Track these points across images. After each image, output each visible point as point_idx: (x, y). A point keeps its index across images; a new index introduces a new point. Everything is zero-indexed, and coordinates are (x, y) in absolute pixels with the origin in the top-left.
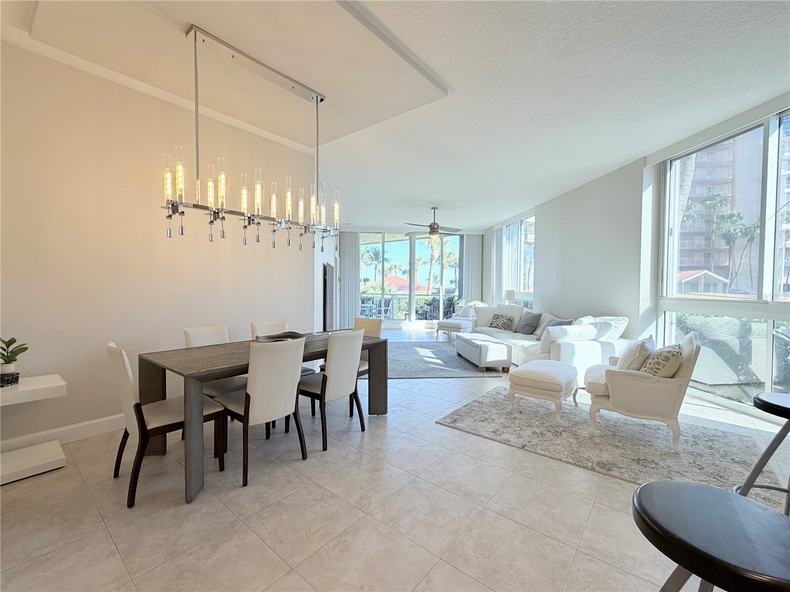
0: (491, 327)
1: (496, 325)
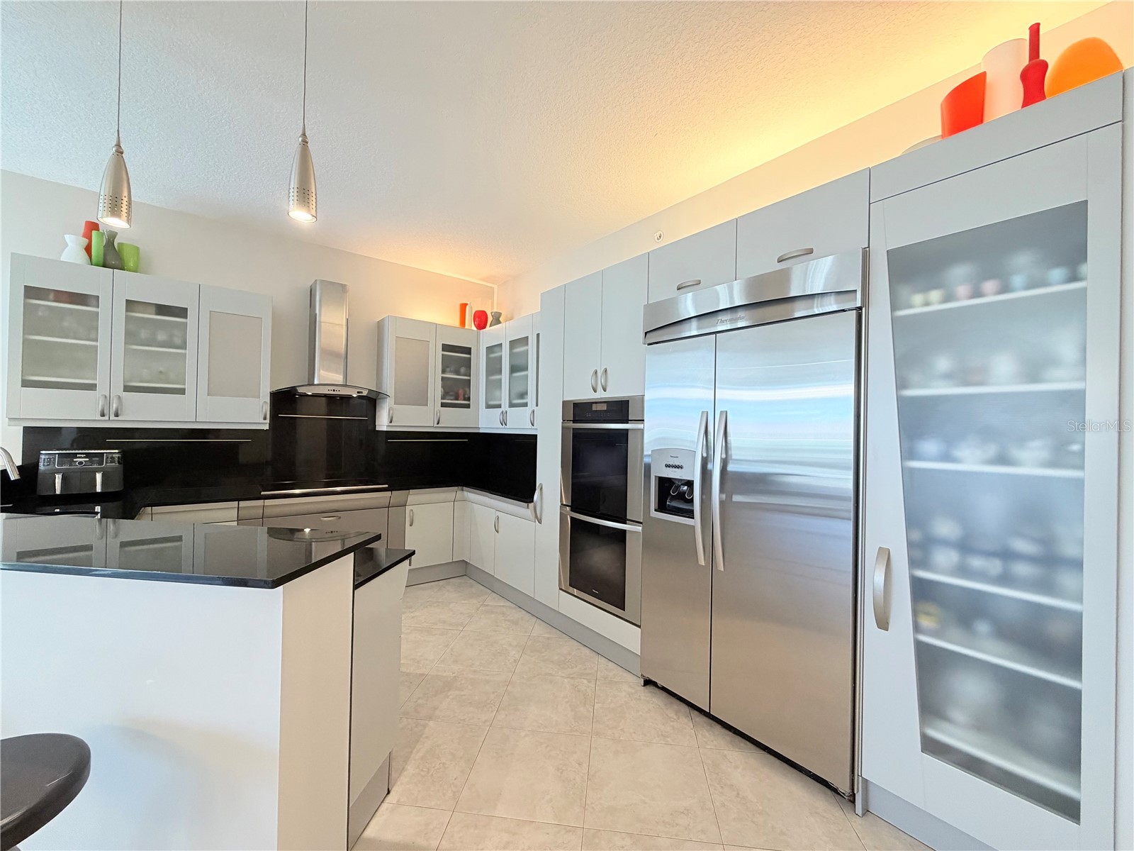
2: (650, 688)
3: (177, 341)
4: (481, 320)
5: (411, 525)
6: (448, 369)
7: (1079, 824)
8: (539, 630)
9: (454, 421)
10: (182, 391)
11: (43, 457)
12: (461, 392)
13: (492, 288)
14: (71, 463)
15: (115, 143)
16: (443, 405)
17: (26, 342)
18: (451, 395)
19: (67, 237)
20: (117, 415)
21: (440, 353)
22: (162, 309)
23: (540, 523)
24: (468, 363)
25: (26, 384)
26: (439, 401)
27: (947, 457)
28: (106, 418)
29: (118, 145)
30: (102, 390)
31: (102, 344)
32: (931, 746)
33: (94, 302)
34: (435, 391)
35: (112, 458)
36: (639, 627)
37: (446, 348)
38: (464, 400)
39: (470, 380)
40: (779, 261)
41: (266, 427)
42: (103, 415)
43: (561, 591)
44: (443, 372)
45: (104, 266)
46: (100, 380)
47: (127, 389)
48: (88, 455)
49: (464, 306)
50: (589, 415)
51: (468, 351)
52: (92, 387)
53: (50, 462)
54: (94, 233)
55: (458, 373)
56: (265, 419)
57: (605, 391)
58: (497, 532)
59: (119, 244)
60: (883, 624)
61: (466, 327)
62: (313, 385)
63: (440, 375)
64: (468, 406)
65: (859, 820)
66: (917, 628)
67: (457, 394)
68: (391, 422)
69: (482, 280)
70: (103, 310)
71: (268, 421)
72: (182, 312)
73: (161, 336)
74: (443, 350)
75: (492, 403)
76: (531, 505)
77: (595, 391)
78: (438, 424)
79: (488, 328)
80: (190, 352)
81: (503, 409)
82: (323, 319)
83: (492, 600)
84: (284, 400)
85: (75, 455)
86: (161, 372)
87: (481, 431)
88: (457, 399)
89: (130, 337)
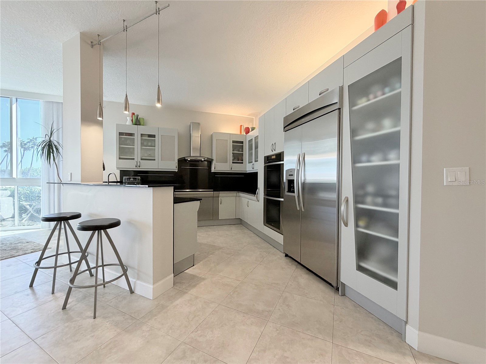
2: (287, 257)
3: (153, 145)
4: (247, 131)
5: (221, 204)
6: (235, 150)
7: (397, 290)
8: (258, 239)
9: (237, 168)
10: (154, 160)
11: (124, 178)
12: (240, 158)
13: (253, 118)
14: (130, 180)
15: (126, 94)
16: (233, 163)
17: (119, 147)
18: (236, 159)
19: (128, 118)
20: (139, 167)
21: (232, 144)
22: (150, 136)
23: (259, 202)
24: (242, 147)
25: (120, 158)
26: (232, 161)
27: (369, 161)
28: (137, 168)
29: (126, 95)
30: (136, 160)
31: (135, 147)
32: (360, 268)
33: (133, 135)
34: (230, 157)
35: (139, 179)
36: (283, 235)
37: (234, 142)
38: (241, 161)
39: (243, 153)
40: (320, 95)
41: (177, 171)
42: (136, 167)
43: (264, 226)
44: (233, 151)
45: (136, 125)
46: (135, 157)
47: (142, 159)
48: (133, 178)
49: (241, 126)
50: (271, 161)
51: (242, 142)
52: (133, 159)
53: (125, 180)
54: (133, 115)
55: (239, 151)
56: (176, 168)
57: (275, 151)
58: (248, 207)
59: (139, 118)
60: (346, 225)
61: (242, 134)
62: (190, 156)
63: (232, 152)
64: (242, 163)
65: (340, 297)
66: (357, 226)
67: (238, 158)
68: (215, 169)
69: (248, 116)
70: (135, 137)
71: (177, 168)
72: (154, 136)
73: (149, 144)
75: (250, 161)
76: (255, 195)
77: (272, 151)
78: (231, 169)
79: (250, 133)
80: (156, 148)
81: (253, 163)
82: (193, 135)
83: (246, 231)
84: (182, 161)
85: (130, 178)
86: (150, 154)
87: (247, 172)
88: (238, 160)
89: (142, 144)
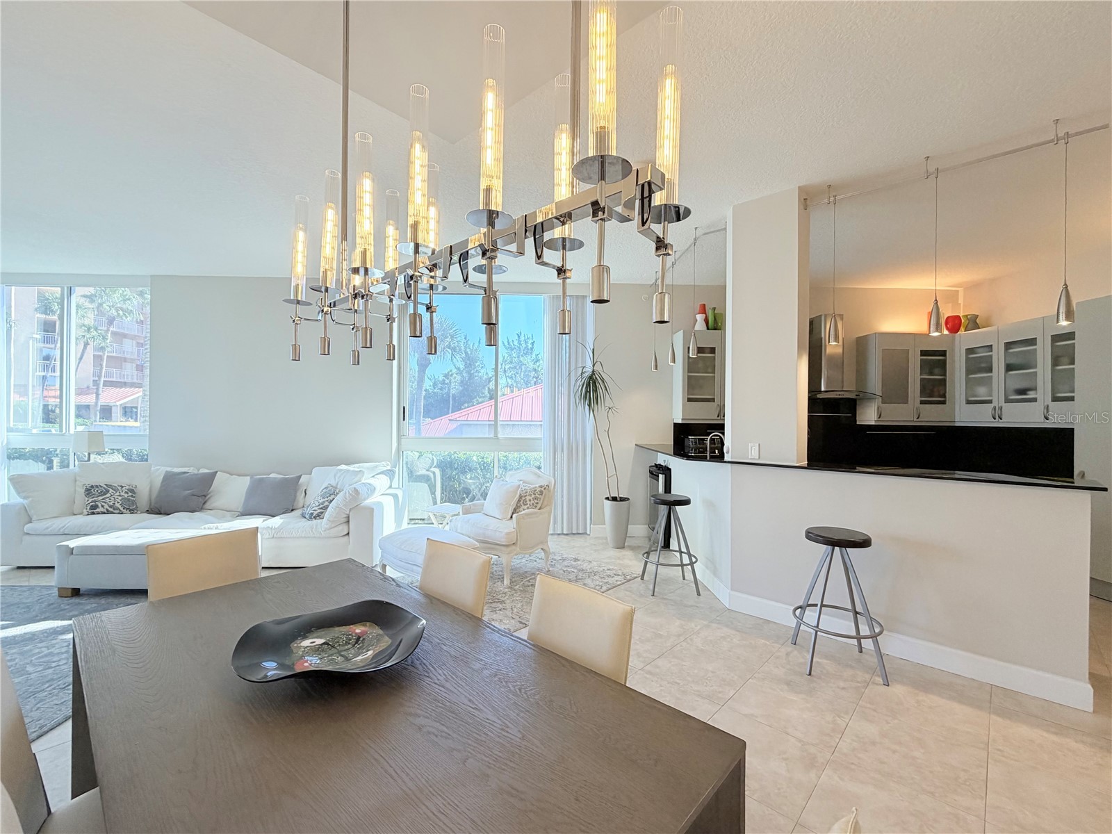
0: (93, 513)
1: (106, 506)
4: (955, 324)
6: (926, 372)
9: (932, 416)
12: (938, 391)
16: (922, 402)
17: (689, 377)
18: (929, 394)
19: (697, 315)
21: (919, 358)
24: (943, 365)
25: (689, 400)
26: (918, 399)
34: (915, 390)
37: (924, 353)
38: (940, 397)
39: (945, 379)
44: (922, 374)
51: (944, 353)
55: (936, 374)
61: (942, 332)
62: (823, 391)
63: (919, 378)
64: (944, 402)
67: (934, 392)
68: (879, 418)
69: (949, 286)
70: (715, 355)
74: (921, 355)
75: (976, 399)
78: (918, 418)
79: (962, 332)
81: (996, 405)
87: (957, 424)
88: (935, 397)
